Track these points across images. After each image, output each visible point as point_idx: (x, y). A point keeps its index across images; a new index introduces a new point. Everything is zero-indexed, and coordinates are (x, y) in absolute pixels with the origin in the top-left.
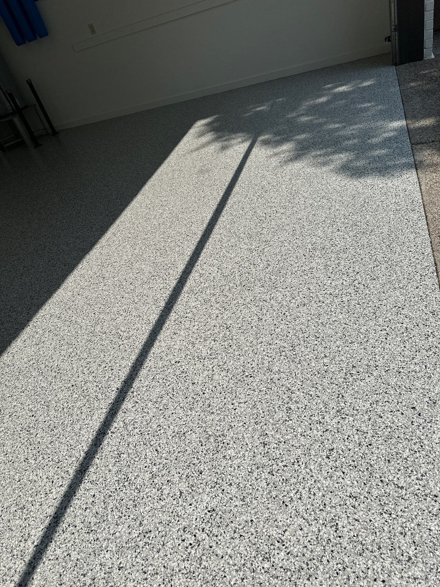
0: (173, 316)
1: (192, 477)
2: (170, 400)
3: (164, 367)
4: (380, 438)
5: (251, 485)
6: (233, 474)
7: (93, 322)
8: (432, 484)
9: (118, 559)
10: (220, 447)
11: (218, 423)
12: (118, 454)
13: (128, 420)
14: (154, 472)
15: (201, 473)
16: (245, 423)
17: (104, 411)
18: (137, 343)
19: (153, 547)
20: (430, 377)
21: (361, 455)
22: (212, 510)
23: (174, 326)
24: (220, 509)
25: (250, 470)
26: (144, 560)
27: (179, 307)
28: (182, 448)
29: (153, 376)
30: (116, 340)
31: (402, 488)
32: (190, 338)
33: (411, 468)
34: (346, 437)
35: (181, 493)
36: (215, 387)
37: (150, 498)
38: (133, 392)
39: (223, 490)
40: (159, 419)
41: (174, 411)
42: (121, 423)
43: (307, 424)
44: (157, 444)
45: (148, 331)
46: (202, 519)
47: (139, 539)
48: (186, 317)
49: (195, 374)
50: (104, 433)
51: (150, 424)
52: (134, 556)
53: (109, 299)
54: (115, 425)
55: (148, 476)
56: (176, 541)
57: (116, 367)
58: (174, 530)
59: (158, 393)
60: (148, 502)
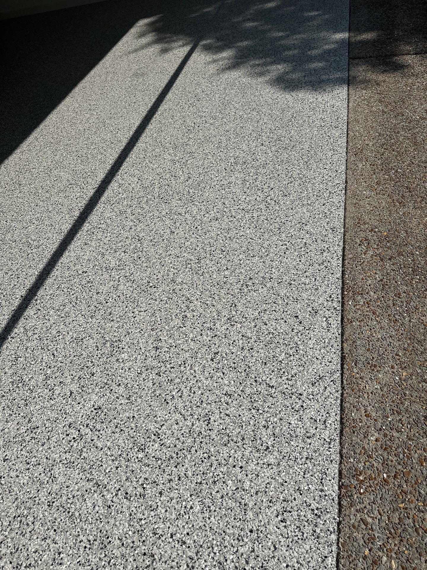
0: (86, 226)
1: (84, 378)
2: (73, 308)
3: (70, 276)
4: (262, 343)
5: (138, 385)
6: (123, 375)
7: (5, 230)
8: (299, 383)
9: (4, 452)
10: (115, 351)
11: (116, 329)
12: (16, 358)
13: (28, 326)
14: (48, 375)
15: (93, 375)
16: (142, 330)
17: (7, 317)
18: (46, 252)
19: (38, 441)
20: (317, 289)
21: (242, 358)
22: (98, 408)
23: (85, 237)
24: (106, 407)
25: (139, 372)
26: (28, 452)
27: (93, 218)
28: (78, 352)
29: (58, 285)
30: (25, 249)
31: (273, 387)
32: (100, 249)
33: (283, 370)
34: (232, 342)
35: (71, 393)
36: (119, 297)
37: (41, 398)
38: (36, 300)
39: (111, 390)
40: (59, 326)
41: (75, 319)
42: (22, 329)
43: (199, 330)
44: (54, 349)
45: (58, 240)
46: (88, 416)
47: (26, 435)
48: (100, 228)
49: (101, 284)
50: (4, 338)
51: (50, 330)
52: (19, 449)
53: (23, 207)
54: (16, 330)
55: (42, 377)
56: (61, 435)
57: (22, 276)
58: (60, 426)
59: (61, 301)
60: (38, 401)
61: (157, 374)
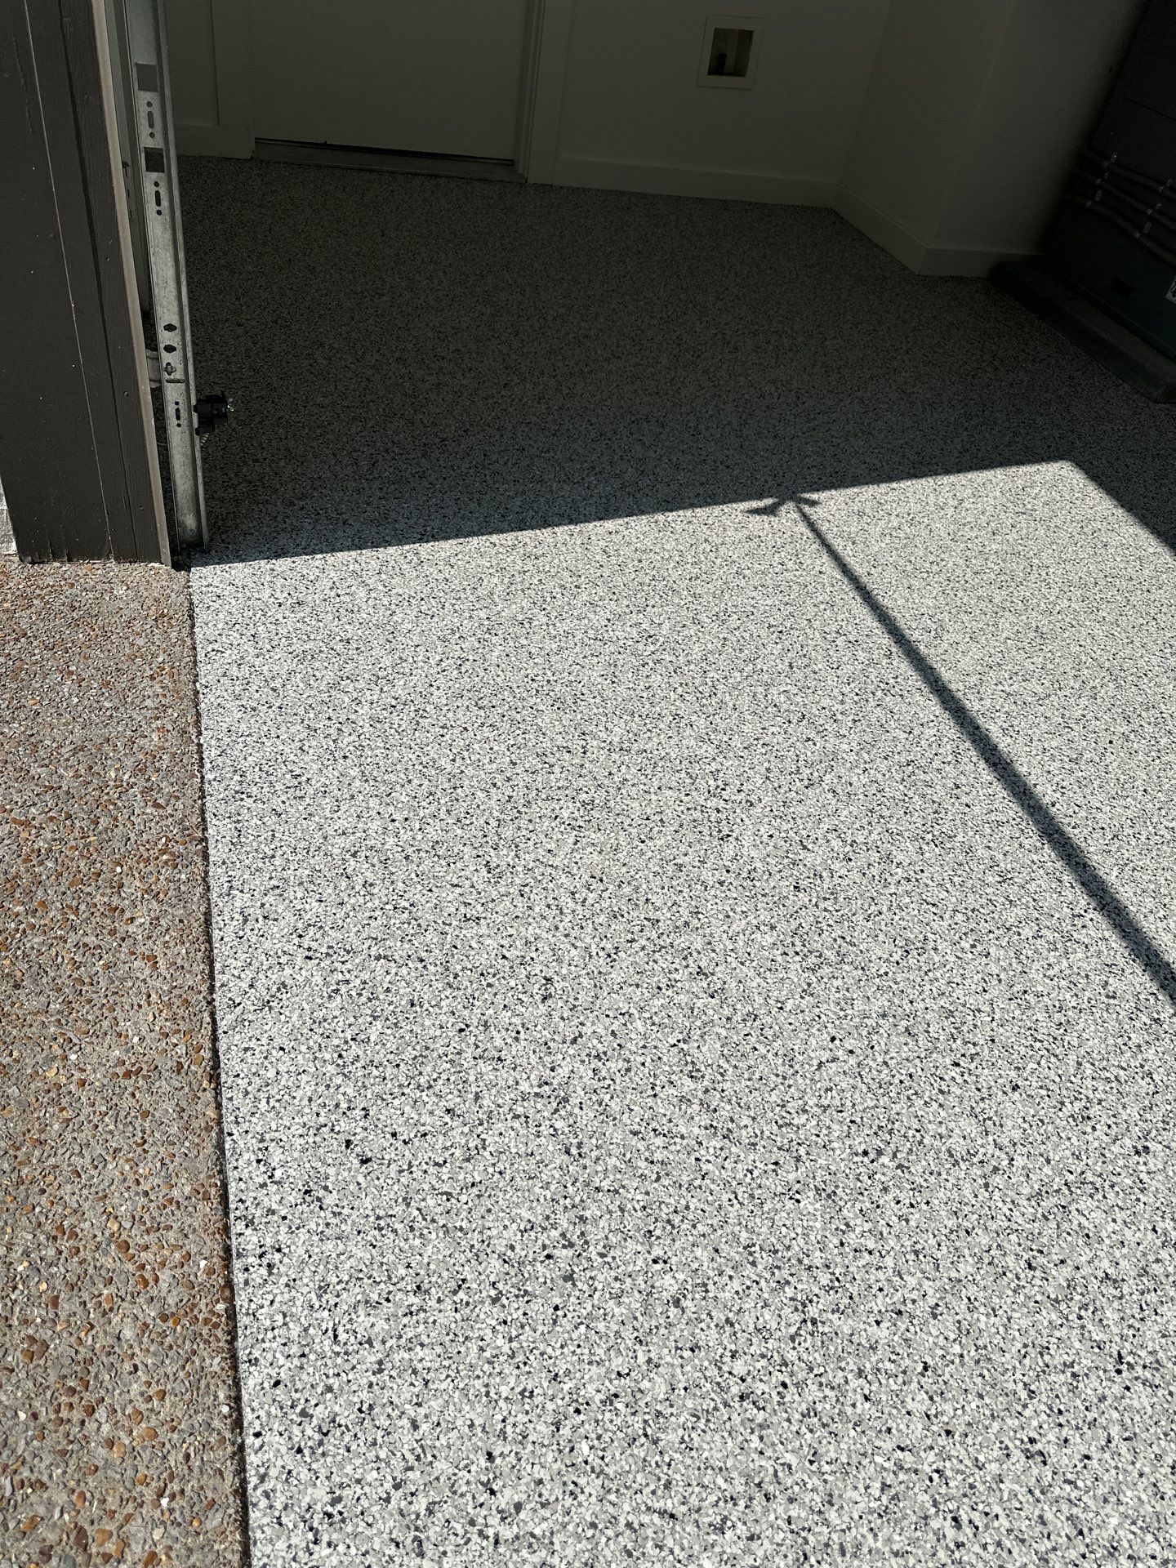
61: (658, 921)
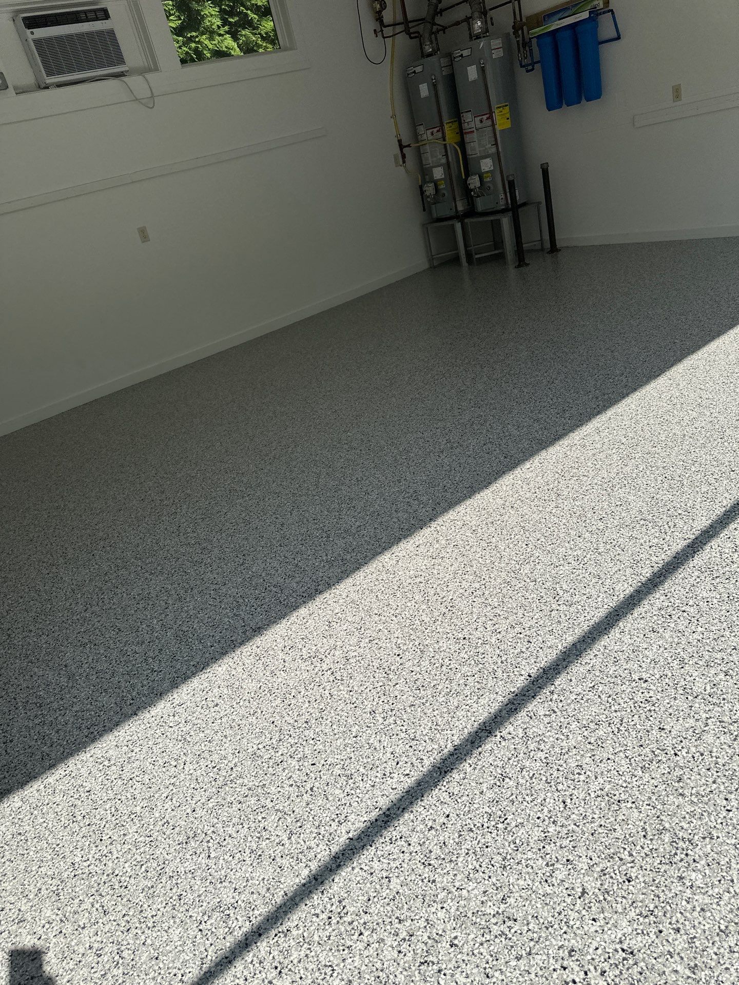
0: (657, 599)
1: (612, 877)
2: (611, 735)
3: (616, 677)
5: (716, 954)
6: (688, 915)
7: (522, 557)
9: (454, 929)
10: (678, 858)
11: (687, 816)
12: (502, 775)
13: (532, 731)
14: (550, 834)
15: (629, 881)
17: (500, 699)
18: (582, 619)
19: (512, 947)
22: (630, 950)
23: (655, 618)
24: (644, 958)
25: (723, 927)
26: (492, 956)
27: (675, 588)
28: (608, 821)
29: (593, 684)
30: (548, 600)
32: (679, 650)
35: (584, 892)
36: (702, 755)
37: (529, 870)
38: (552, 693)
39: (661, 932)
40: (582, 756)
41: (613, 757)
42: (521, 730)
44: (567, 793)
45: (606, 607)
46: (607, 955)
47: (494, 920)
48: (684, 611)
49: (670, 714)
50: (490, 733)
51: (566, 756)
52: (478, 940)
53: (556, 531)
54: (510, 728)
55: (537, 833)
56: (552, 961)
57: (537, 642)
58: (554, 943)
59: (594, 714)
60: (525, 873)
